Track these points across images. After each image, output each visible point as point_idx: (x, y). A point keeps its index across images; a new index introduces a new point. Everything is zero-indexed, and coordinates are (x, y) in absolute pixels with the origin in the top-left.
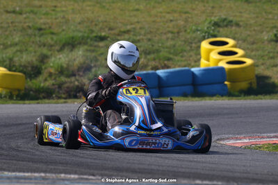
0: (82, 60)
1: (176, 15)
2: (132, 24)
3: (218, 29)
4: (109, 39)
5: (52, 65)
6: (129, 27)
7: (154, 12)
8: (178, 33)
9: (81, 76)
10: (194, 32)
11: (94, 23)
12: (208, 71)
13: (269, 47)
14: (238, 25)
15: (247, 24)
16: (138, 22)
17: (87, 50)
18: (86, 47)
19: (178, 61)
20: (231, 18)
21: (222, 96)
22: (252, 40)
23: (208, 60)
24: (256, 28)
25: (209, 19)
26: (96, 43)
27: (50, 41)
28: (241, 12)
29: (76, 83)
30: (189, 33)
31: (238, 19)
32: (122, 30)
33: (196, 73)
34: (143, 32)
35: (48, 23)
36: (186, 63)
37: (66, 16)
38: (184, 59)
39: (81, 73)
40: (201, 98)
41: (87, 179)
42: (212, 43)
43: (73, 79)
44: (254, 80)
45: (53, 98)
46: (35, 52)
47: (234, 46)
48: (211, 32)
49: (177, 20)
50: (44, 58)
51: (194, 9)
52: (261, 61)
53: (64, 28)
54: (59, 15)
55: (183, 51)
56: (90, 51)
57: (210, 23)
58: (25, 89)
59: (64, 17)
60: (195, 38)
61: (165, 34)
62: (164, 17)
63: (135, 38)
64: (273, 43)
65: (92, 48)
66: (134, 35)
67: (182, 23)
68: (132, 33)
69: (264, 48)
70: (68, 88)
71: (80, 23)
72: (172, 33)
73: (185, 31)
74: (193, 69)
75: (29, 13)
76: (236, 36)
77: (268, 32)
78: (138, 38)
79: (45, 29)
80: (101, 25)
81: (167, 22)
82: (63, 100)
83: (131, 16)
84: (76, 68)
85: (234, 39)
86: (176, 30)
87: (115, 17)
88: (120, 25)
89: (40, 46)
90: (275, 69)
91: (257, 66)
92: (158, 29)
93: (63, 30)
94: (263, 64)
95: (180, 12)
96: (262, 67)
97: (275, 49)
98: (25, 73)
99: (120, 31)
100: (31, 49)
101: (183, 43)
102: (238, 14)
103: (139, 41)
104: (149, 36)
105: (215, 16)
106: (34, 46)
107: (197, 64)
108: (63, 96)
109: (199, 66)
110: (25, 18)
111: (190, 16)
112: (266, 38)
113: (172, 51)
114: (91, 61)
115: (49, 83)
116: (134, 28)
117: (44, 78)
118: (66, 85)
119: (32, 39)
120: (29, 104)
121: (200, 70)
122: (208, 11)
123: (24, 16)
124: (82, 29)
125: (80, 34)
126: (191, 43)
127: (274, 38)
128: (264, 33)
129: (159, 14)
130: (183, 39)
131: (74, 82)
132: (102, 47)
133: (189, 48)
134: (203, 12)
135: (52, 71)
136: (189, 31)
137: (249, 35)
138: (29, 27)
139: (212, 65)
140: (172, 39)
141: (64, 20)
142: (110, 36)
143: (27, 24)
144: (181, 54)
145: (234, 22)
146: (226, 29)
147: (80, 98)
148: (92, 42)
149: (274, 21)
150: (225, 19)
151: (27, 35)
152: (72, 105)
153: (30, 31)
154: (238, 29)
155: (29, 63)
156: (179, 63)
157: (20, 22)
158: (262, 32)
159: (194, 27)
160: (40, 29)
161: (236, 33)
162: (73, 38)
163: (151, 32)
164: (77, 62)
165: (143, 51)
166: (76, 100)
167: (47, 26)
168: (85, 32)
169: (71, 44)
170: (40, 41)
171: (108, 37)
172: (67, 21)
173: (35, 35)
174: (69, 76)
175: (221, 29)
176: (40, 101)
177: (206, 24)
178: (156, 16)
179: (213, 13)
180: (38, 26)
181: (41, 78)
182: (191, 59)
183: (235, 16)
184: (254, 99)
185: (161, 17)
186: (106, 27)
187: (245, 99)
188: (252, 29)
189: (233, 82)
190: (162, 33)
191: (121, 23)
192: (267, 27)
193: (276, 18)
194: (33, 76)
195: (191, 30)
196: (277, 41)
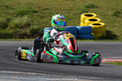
0: (26, 21)
1: (69, 2)
2: (49, 5)
3: (88, 9)
4: (39, 12)
5: (12, 23)
6: (48, 7)
8: (70, 10)
9: (26, 29)
10: (78, 10)
11: (32, 5)
12: (84, 28)
13: (112, 18)
14: (97, 7)
15: (102, 7)
16: (52, 5)
17: (29, 17)
18: (28, 15)
19: (70, 23)
20: (94, 4)
21: (90, 39)
22: (104, 14)
23: (84, 23)
24: (106, 9)
26: (33, 14)
27: (12, 12)
28: (99, 2)
29: (24, 32)
32: (45, 8)
33: (79, 29)
34: (54, 9)
35: (11, 4)
36: (73, 24)
37: (19, 1)
38: (73, 22)
39: (26, 27)
40: (81, 40)
42: (86, 15)
43: (22, 30)
44: (105, 33)
45: (13, 38)
46: (5, 17)
47: (96, 17)
48: (85, 10)
49: (70, 4)
50: (9, 20)
52: (108, 24)
53: (18, 6)
55: (72, 18)
56: (31, 17)
57: (85, 6)
59: (18, 2)
60: (78, 13)
62: (64, 3)
64: (113, 16)
66: (50, 11)
67: (72, 6)
68: (49, 10)
69: (109, 18)
70: (19, 34)
71: (25, 5)
72: (67, 10)
73: (74, 9)
74: (77, 27)
77: (111, 11)
78: (52, 12)
79: (9, 7)
80: (35, 5)
82: (18, 39)
83: (49, 2)
84: (24, 25)
85: (96, 13)
86: (69, 9)
87: (41, 2)
89: (7, 14)
90: (114, 28)
91: (106, 26)
92: (61, 8)
93: (18, 7)
94: (109, 25)
95: (71, 1)
96: (108, 27)
97: (114, 19)
99: (44, 9)
100: (3, 16)
101: (72, 15)
102: (97, 2)
104: (57, 11)
105: (87, 3)
106: (4, 14)
108: (18, 37)
109: (79, 25)
111: (75, 2)
112: (110, 14)
113: (67, 18)
114: (31, 22)
115: (11, 32)
116: (50, 8)
117: (9, 29)
118: (18, 33)
119: (4, 11)
120: (3, 40)
121: (80, 28)
122: (84, 1)
124: (26, 7)
125: (25, 10)
126: (76, 15)
127: (114, 14)
128: (109, 11)
129: (62, 1)
130: (72, 13)
131: (23, 31)
132: (35, 16)
133: (75, 17)
134: (82, 1)
135: (13, 26)
136: (75, 9)
137: (102, 12)
138: (2, 6)
139: (86, 25)
140: (68, 13)
141: (18, 3)
143: (1, 4)
144: (71, 20)
146: (92, 9)
147: (25, 38)
148: (31, 13)
149: (114, 6)
150: (92, 5)
151: (2, 9)
152: (23, 42)
153: (2, 8)
154: (97, 9)
155: (2, 22)
156: (70, 24)
159: (77, 8)
160: (7, 7)
161: (96, 11)
162: (22, 11)
164: (24, 22)
167: (11, 5)
168: (28, 9)
169: (22, 14)
170: (7, 12)
172: (20, 4)
173: (5, 10)
174: (20, 28)
175: (90, 9)
176: (8, 39)
177: (83, 6)
178: (60, 2)
179: (86, 2)
180: (6, 5)
181: (7, 29)
182: (76, 22)
183: (96, 3)
184: (106, 41)
185: (62, 3)
186: (37, 6)
187: (101, 41)
188: (104, 9)
189: (95, 33)
190: (63, 10)
191: (44, 5)
192: (111, 9)
193: (115, 4)
194: (4, 28)
195: (76, 9)
196: (115, 15)
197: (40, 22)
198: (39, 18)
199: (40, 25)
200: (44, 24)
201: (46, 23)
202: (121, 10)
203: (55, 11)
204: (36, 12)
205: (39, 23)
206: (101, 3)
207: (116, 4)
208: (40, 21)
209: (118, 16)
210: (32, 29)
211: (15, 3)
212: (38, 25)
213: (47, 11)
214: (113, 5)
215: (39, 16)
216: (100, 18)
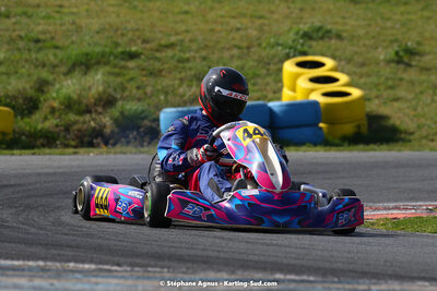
0: (101, 88)
1: (245, 21)
2: (177, 34)
3: (309, 43)
4: (142, 57)
5: (54, 95)
6: (173, 39)
7: (211, 15)
8: (248, 48)
9: (100, 113)
10: (273, 47)
11: (119, 32)
12: (294, 108)
13: (387, 71)
14: (339, 37)
15: (353, 37)
16: (187, 31)
17: (109, 73)
18: (107, 68)
20: (329, 27)
21: (315, 144)
22: (358, 59)
23: (294, 89)
24: (367, 42)
25: (295, 28)
26: (123, 63)
27: (52, 58)
28: (344, 18)
29: (92, 124)
30: (265, 48)
31: (340, 28)
32: (163, 42)
33: (276, 109)
34: (194, 46)
35: (49, 32)
37: (78, 21)
39: (99, 109)
41: (109, 271)
42: (301, 65)
43: (87, 117)
44: (365, 122)
45: (56, 147)
46: (29, 75)
47: (335, 69)
48: (299, 47)
49: (246, 29)
50: (42, 86)
51: (273, 13)
52: (374, 93)
53: (74, 38)
54: (66, 18)
55: (255, 76)
56: (118, 75)
57: (297, 33)
58: (14, 131)
59: (74, 23)
60: (274, 56)
61: (228, 49)
62: (228, 24)
63: (182, 55)
64: (393, 65)
65: (116, 70)
66: (180, 51)
67: (254, 33)
68: (178, 48)
69: (378, 72)
70: (79, 130)
71: (98, 32)
72: (239, 48)
73: (259, 45)
74: (271, 104)
75: (20, 15)
76: (338, 54)
77: (385, 48)
78: (187, 55)
79: (44, 41)
80: (130, 35)
81: (231, 31)
82: (71, 150)
83: (176, 22)
84: (92, 100)
85: (333, 57)
86: (245, 44)
87: (152, 23)
88: (159, 35)
89: (37, 67)
90: (396, 104)
91: (369, 100)
92: (218, 42)
93: (73, 43)
94: (377, 97)
95: (252, 17)
96: (376, 101)
97: (395, 74)
98: (13, 108)
99: (160, 45)
100: (24, 70)
101: (255, 64)
102: (340, 20)
103: (188, 60)
104: (204, 53)
105: (305, 23)
106: (27, 66)
107: (277, 95)
108: (73, 143)
109: (279, 99)
110: (15, 24)
111: (266, 22)
112: (382, 57)
114: (115, 90)
115: (50, 124)
116: (182, 41)
117: (43, 116)
118: (76, 127)
119: (26, 55)
120: (20, 155)
121: (281, 106)
122: (294, 15)
123: (13, 20)
124: (101, 41)
125: (98, 49)
126: (269, 64)
127: (396, 58)
128: (380, 50)
129: (219, 19)
130: (256, 57)
131: (88, 121)
132: (132, 69)
133: (264, 71)
134: (287, 17)
135: (56, 104)
136: (264, 45)
137: (356, 53)
138: (21, 37)
139: (299, 97)
140: (239, 57)
141: (74, 27)
142: (144, 52)
143: (17, 33)
145: (334, 32)
146: (321, 42)
147: (98, 146)
148: (116, 62)
149: (394, 32)
150: (319, 29)
151: (19, 49)
152: (86, 157)
153: (21, 44)
154: (339, 43)
155: (19, 91)
157: (7, 30)
158: (376, 48)
159: (272, 40)
160: (37, 41)
161: (337, 49)
162: (87, 54)
163: (207, 46)
164: (93, 91)
165: (195, 75)
166: (91, 149)
167: (48, 36)
168: (106, 46)
169: (86, 64)
170: (37, 59)
171: (141, 53)
172: (79, 29)
173: (29, 50)
174: (81, 113)
175: (314, 43)
176: (36, 150)
177: (292, 35)
178: (215, 22)
179: (301, 18)
180: (34, 35)
181: (37, 116)
182: (268, 88)
183: (336, 23)
184: (364, 151)
185: (222, 23)
186: (139, 38)
187: (350, 150)
188: (361, 43)
189: (331, 123)
190: (223, 48)
191: (161, 32)
192: (384, 41)
193: (398, 26)
194: (26, 112)
195: (269, 44)
196: (399, 61)
197: (149, 90)
198: (145, 76)
199: (147, 101)
200: (162, 97)
201: (166, 93)
202: (419, 44)
203: (197, 51)
204: (132, 56)
205: (145, 93)
206: (352, 22)
207: (403, 25)
208: (147, 85)
209: (409, 65)
210: (122, 113)
211: (64, 28)
212: (139, 99)
213: (170, 53)
214: (392, 28)
215: (143, 69)
216: (348, 74)
